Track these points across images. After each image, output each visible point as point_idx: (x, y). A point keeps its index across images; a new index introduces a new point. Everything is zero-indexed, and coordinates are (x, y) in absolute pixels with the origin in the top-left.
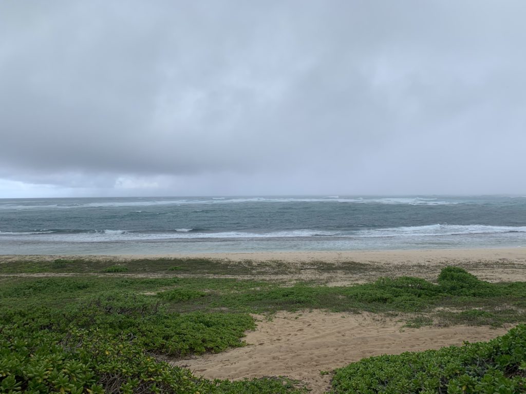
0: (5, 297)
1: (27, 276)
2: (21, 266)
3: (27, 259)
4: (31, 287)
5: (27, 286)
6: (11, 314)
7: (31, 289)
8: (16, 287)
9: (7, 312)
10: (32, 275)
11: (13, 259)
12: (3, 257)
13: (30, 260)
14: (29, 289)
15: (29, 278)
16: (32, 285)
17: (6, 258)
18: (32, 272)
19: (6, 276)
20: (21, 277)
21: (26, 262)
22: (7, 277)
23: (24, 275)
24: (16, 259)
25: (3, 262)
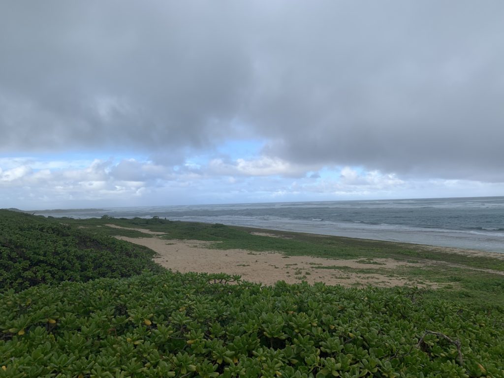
0: (476, 289)
1: (493, 272)
2: (486, 262)
3: (492, 255)
4: (500, 284)
5: (496, 283)
6: (490, 307)
7: (499, 287)
8: (485, 282)
9: (485, 305)
10: (498, 273)
11: (479, 255)
12: (469, 251)
13: (495, 257)
14: (498, 286)
15: (496, 275)
16: (500, 282)
17: (472, 253)
18: (498, 270)
19: (474, 269)
20: (488, 273)
21: (491, 259)
22: (475, 271)
23: (490, 271)
24: (481, 254)
25: (470, 256)
